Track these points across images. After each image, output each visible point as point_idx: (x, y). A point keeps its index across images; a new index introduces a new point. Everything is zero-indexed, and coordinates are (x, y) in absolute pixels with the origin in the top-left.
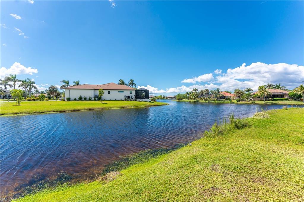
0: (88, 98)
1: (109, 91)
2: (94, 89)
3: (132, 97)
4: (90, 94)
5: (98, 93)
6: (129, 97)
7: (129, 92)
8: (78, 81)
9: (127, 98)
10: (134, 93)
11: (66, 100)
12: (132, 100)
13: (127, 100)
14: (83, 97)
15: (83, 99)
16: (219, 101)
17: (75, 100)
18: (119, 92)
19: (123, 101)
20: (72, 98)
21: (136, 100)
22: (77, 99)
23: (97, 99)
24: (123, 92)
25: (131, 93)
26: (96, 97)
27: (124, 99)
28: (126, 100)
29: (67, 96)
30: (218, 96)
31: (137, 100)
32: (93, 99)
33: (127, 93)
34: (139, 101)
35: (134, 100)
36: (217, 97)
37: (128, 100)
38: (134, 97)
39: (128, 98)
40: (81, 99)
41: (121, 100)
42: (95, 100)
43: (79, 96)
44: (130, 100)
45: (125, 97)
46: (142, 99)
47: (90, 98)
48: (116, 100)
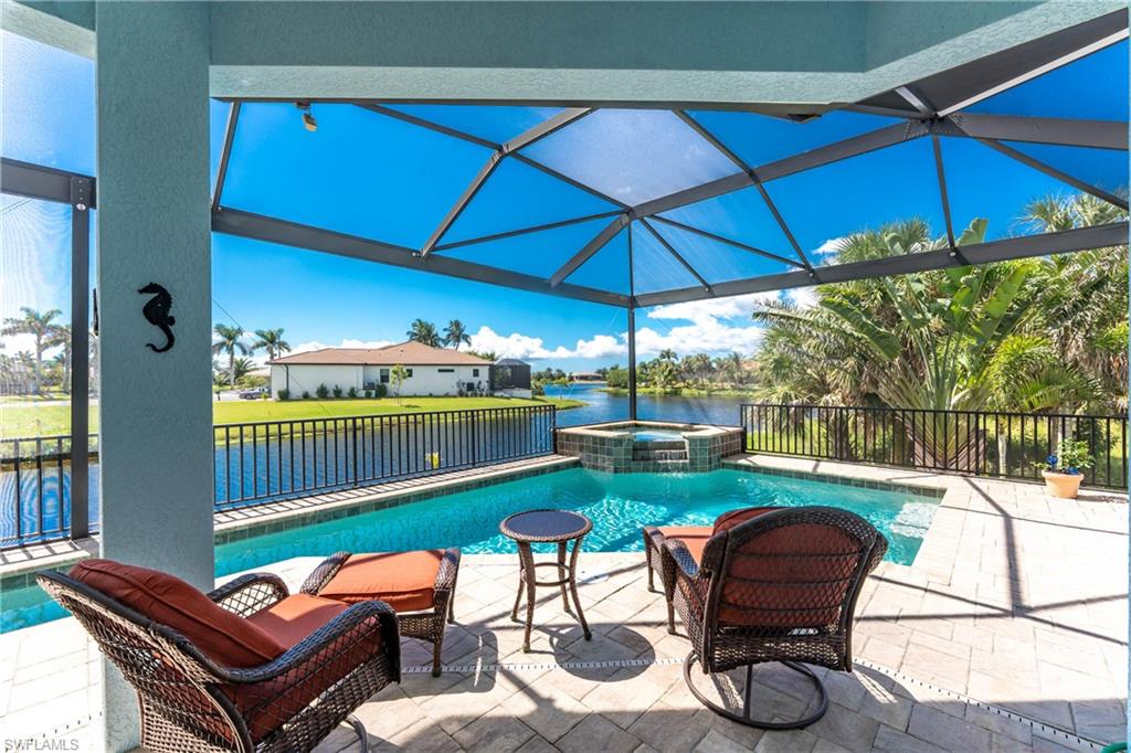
0: (346, 391)
1: (409, 368)
2: (366, 364)
3: (482, 387)
4: (352, 379)
5: (375, 375)
6: (470, 386)
7: (471, 369)
9: (464, 389)
10: (484, 374)
11: (275, 395)
12: (481, 396)
13: (467, 396)
14: (331, 387)
15: (331, 394)
16: (741, 390)
17: (306, 397)
18: (440, 371)
19: (455, 397)
20: (296, 391)
21: (492, 395)
22: (313, 394)
23: (374, 392)
24: (452, 371)
25: (476, 373)
26: (369, 386)
27: (455, 391)
28: (461, 394)
29: (278, 385)
30: (735, 375)
31: (496, 394)
32: (363, 393)
33: (466, 375)
34: (502, 397)
35: (487, 396)
36: (732, 379)
37: (470, 393)
38: (485, 385)
39: (468, 390)
40: (323, 394)
41: (447, 396)
42: (368, 396)
43: (319, 385)
44: (476, 395)
45: (458, 386)
46: (509, 391)
47: (352, 390)
48: (431, 396)
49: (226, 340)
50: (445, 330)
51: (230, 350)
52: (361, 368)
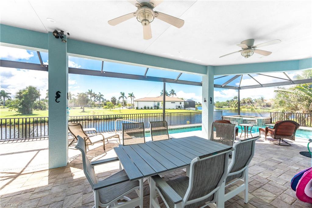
0: (150, 108)
3: (182, 107)
4: (151, 105)
5: (156, 104)
6: (179, 107)
7: (179, 102)
8: (131, 93)
9: (178, 107)
10: (183, 104)
11: (135, 108)
12: (182, 109)
13: (178, 109)
14: (147, 107)
15: (147, 108)
16: (263, 109)
17: (142, 109)
18: (172, 103)
19: (175, 109)
20: (140, 107)
21: (185, 109)
22: (143, 108)
24: (175, 103)
25: (181, 103)
26: (155, 106)
27: (175, 108)
28: (177, 109)
29: (136, 106)
31: (186, 109)
32: (154, 108)
33: (178, 104)
34: (187, 110)
35: (184, 109)
36: (261, 105)
37: (179, 108)
38: (183, 106)
40: (145, 108)
41: (173, 109)
42: (155, 109)
43: (144, 106)
44: (181, 109)
45: (176, 106)
46: (189, 108)
47: (152, 107)
48: (169, 109)
49: (122, 95)
50: (170, 92)
51: (123, 97)
52: (153, 102)
